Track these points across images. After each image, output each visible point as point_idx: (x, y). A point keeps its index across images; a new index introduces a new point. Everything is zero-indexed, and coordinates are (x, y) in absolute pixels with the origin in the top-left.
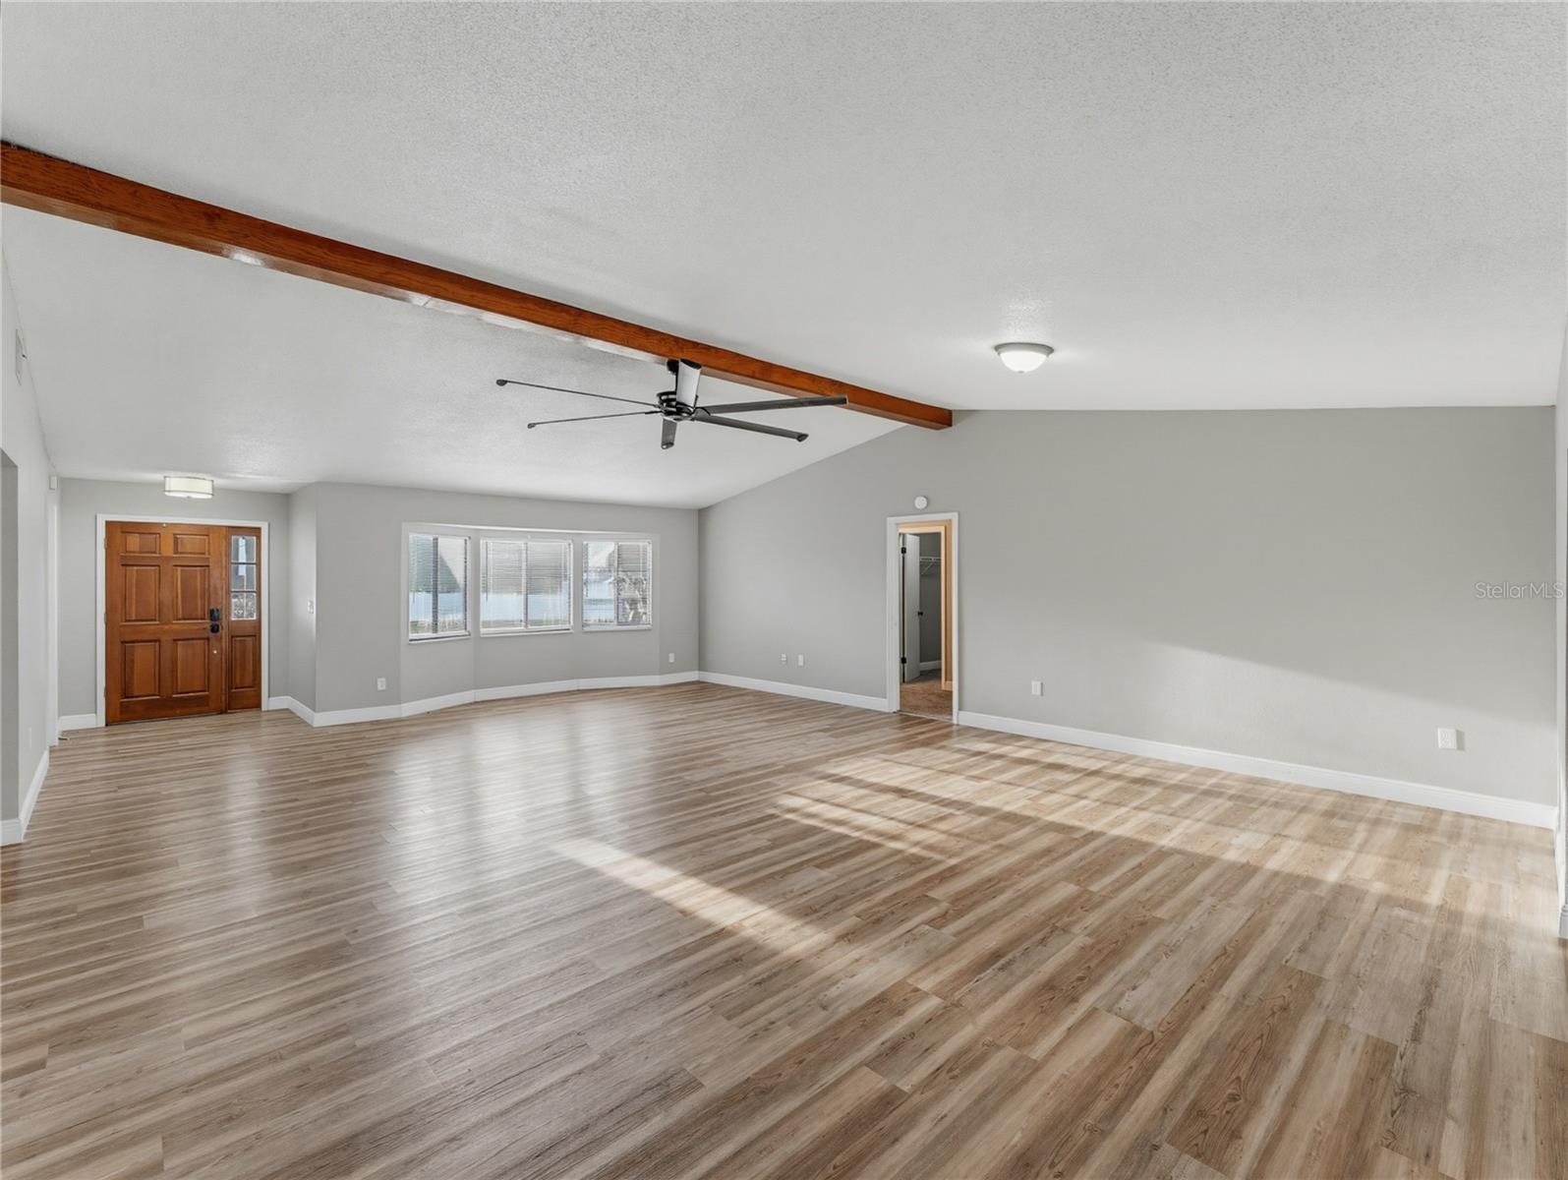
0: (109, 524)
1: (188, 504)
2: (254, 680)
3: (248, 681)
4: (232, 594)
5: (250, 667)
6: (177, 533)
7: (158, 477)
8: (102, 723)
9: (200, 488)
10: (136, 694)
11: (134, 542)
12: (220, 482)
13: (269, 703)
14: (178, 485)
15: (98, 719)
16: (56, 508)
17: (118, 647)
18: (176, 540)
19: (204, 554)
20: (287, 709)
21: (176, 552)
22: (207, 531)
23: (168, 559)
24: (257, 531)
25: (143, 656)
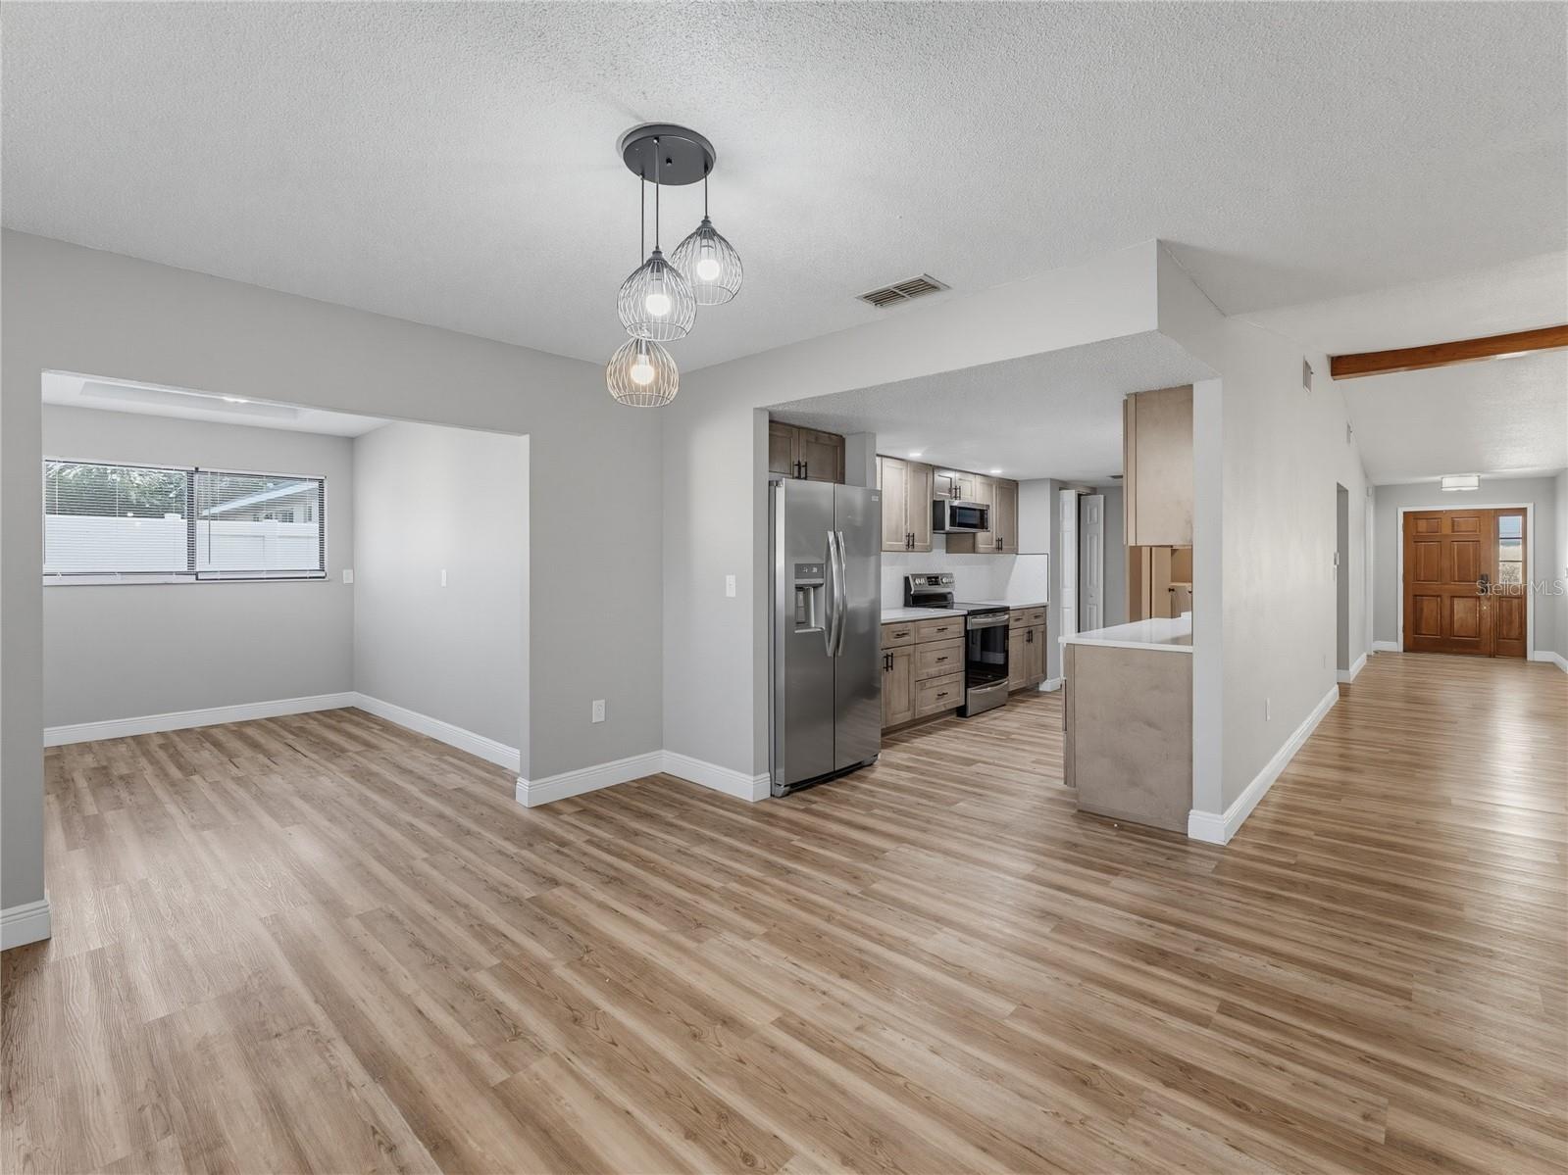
0: (1405, 513)
1: (1460, 495)
2: (1521, 633)
3: (1515, 633)
4: (1501, 563)
5: (1516, 624)
6: (1454, 517)
7: (1438, 478)
8: (1401, 649)
9: (1471, 482)
10: (1424, 632)
11: (1422, 525)
12: (1483, 476)
13: (1533, 655)
14: (1450, 483)
15: (1397, 646)
16: (1372, 507)
17: (1411, 598)
18: (1453, 522)
19: (1475, 531)
20: (1552, 663)
21: (1453, 532)
22: (1479, 514)
23: (1446, 536)
24: (1523, 511)
25: (1429, 607)
